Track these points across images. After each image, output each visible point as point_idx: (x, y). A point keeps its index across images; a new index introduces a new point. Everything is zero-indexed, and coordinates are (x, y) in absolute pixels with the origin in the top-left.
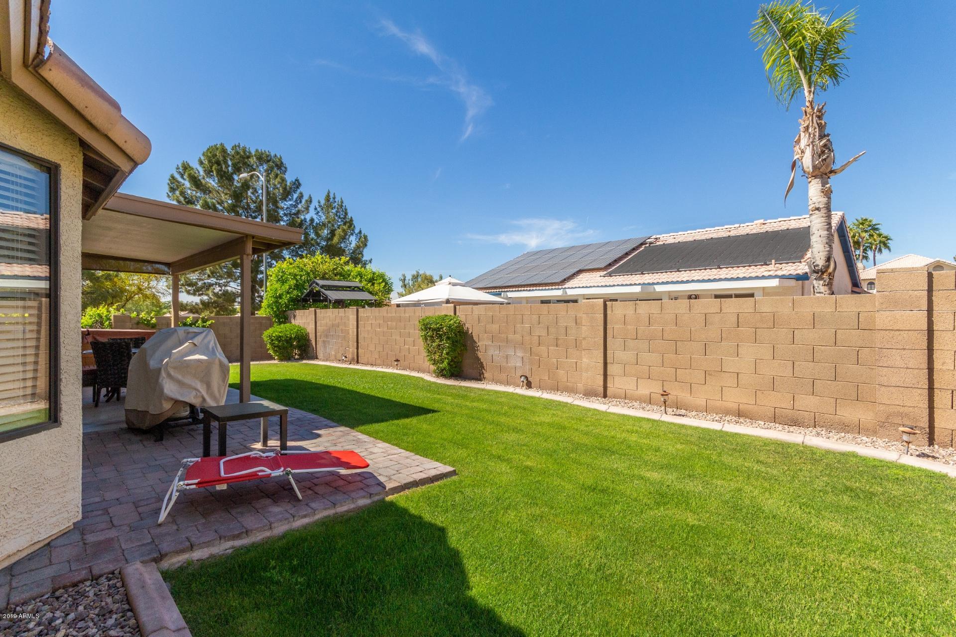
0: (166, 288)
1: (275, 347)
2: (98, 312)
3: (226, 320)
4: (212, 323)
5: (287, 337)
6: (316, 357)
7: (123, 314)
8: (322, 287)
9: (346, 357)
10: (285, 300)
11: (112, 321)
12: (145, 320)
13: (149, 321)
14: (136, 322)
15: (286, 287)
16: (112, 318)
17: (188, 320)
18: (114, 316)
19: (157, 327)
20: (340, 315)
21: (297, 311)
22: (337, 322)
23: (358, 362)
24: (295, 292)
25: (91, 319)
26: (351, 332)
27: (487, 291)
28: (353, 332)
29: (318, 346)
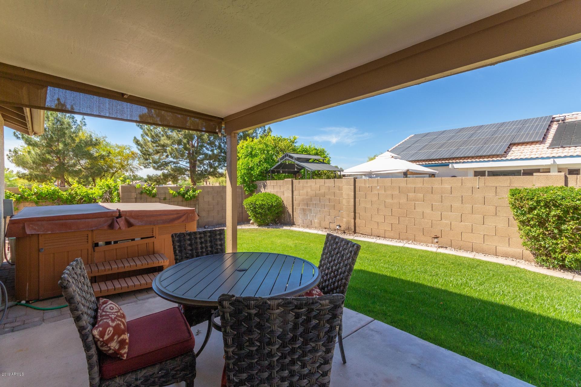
0: (138, 165)
1: (257, 213)
2: (107, 183)
3: (209, 190)
4: (200, 192)
5: (269, 205)
6: (292, 224)
7: (129, 184)
8: (298, 159)
9: (340, 226)
10: (256, 172)
11: (120, 191)
12: (147, 190)
13: (150, 191)
14: (140, 192)
15: (256, 160)
16: (120, 188)
17: (182, 189)
18: (122, 187)
19: (157, 196)
20: (326, 185)
21: (267, 181)
22: (322, 191)
23: (355, 232)
24: (265, 165)
25: (101, 189)
26: (344, 202)
27: (421, 163)
28: (348, 202)
29: (294, 213)
